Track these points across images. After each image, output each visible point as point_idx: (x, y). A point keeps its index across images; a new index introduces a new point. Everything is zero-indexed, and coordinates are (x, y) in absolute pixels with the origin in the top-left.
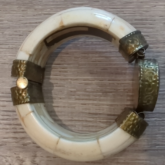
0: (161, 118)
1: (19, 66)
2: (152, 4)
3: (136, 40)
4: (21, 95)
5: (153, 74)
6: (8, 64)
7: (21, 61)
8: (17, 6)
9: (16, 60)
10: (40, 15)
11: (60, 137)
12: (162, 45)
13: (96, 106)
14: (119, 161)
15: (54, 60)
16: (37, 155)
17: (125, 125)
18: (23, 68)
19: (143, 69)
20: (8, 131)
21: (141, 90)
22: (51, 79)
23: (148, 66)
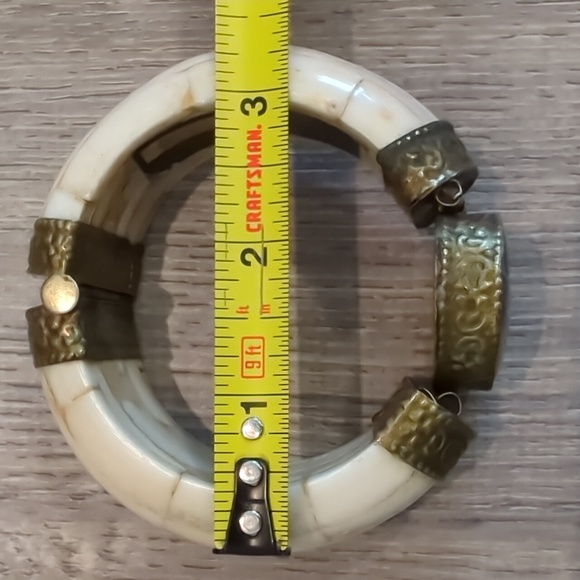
0: (527, 414)
1: (50, 239)
2: (501, 27)
3: (432, 154)
4: (55, 332)
5: (483, 266)
6: (23, 229)
7: (57, 221)
8: (54, 40)
9: (43, 219)
10: (129, 67)
11: (182, 473)
12: (532, 169)
13: (312, 370)
14: (388, 555)
15: (172, 218)
16: (119, 532)
17: (393, 435)
18: (64, 245)
19: (449, 249)
20: (24, 450)
21: (442, 320)
22: (164, 281)
23: (467, 240)
